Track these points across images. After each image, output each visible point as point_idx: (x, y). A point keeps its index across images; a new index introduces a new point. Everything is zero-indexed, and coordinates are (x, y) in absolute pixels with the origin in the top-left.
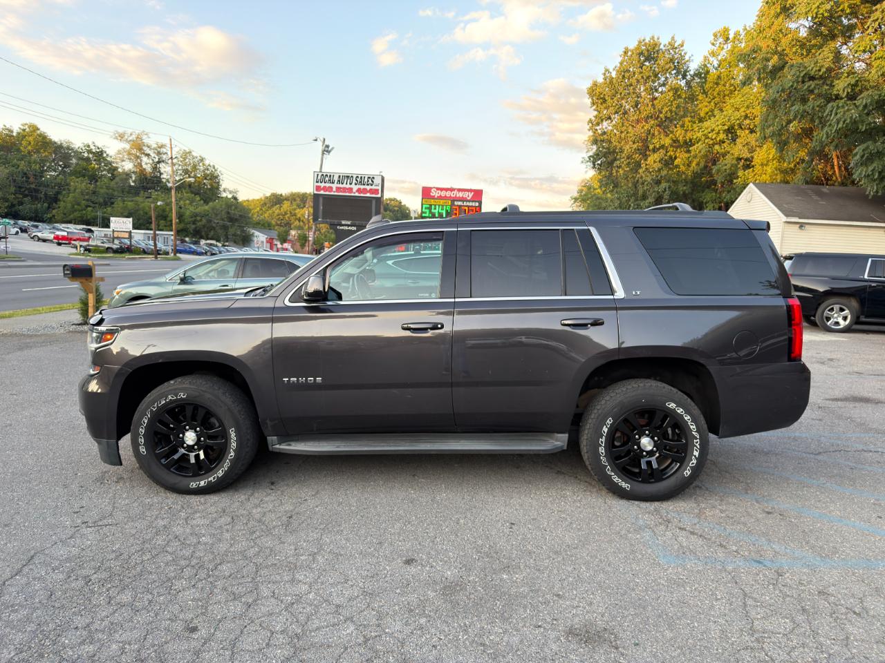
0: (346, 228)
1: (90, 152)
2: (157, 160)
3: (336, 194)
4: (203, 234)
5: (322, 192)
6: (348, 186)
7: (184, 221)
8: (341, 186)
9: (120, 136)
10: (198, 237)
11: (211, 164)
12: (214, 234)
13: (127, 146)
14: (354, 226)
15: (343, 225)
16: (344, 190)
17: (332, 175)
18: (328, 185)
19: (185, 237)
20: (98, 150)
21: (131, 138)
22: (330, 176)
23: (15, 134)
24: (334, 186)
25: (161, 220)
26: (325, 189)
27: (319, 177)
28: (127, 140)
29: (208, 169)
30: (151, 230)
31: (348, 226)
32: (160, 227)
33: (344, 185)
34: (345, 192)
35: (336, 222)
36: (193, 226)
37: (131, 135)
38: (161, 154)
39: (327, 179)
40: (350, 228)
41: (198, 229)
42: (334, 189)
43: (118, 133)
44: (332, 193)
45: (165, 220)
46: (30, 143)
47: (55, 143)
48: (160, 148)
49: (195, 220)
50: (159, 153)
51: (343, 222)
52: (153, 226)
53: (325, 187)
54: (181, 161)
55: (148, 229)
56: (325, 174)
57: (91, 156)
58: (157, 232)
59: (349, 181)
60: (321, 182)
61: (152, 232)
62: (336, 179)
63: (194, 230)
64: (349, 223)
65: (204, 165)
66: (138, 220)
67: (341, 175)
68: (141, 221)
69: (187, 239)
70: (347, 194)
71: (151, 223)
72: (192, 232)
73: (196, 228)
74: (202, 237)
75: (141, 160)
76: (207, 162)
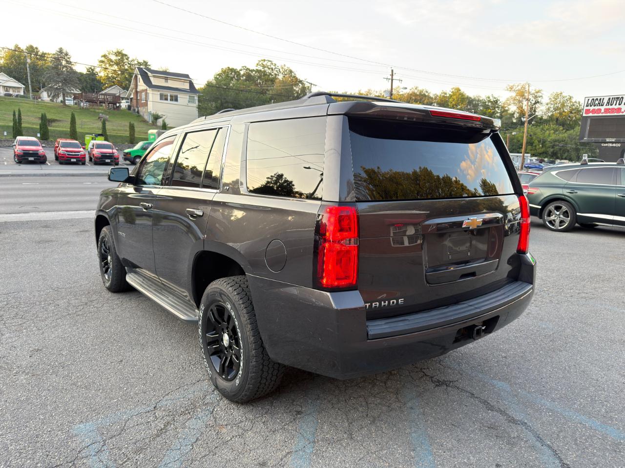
0: (611, 145)
1: (489, 101)
2: (534, 102)
3: (604, 114)
4: (559, 155)
5: (591, 115)
6: (617, 106)
7: (545, 146)
8: (610, 107)
9: (510, 88)
10: (555, 157)
11: (577, 101)
12: (568, 156)
13: (514, 94)
14: (618, 143)
15: (608, 143)
16: (613, 110)
17: (602, 98)
18: (596, 108)
19: (545, 158)
20: (495, 100)
21: (517, 89)
22: (600, 99)
23: (448, 95)
24: (603, 108)
25: (529, 145)
26: (593, 111)
27: (590, 102)
28: (514, 90)
29: (573, 105)
30: (521, 153)
31: (612, 143)
32: (527, 151)
33: (613, 106)
34: (612, 113)
35: (600, 139)
36: (552, 150)
37: (518, 86)
38: (537, 97)
39: (597, 102)
40: (614, 145)
41: (555, 151)
42: (603, 111)
43: (508, 85)
44: (601, 115)
45: (532, 145)
46: (454, 99)
47: (470, 98)
48: (537, 93)
49: (554, 145)
50: (536, 97)
51: (608, 140)
52: (523, 150)
53: (594, 110)
54: (554, 101)
55: (518, 153)
56: (595, 98)
57: (490, 104)
58: (525, 155)
59: (618, 102)
60: (591, 106)
61: (521, 155)
62: (606, 101)
63: (552, 153)
64: (613, 140)
65: (571, 102)
66: (513, 146)
67: (611, 97)
68: (514, 147)
69: (546, 159)
70: (616, 114)
71: (522, 148)
72: (550, 154)
73: (554, 151)
74: (558, 158)
75: (522, 104)
76: (573, 100)
